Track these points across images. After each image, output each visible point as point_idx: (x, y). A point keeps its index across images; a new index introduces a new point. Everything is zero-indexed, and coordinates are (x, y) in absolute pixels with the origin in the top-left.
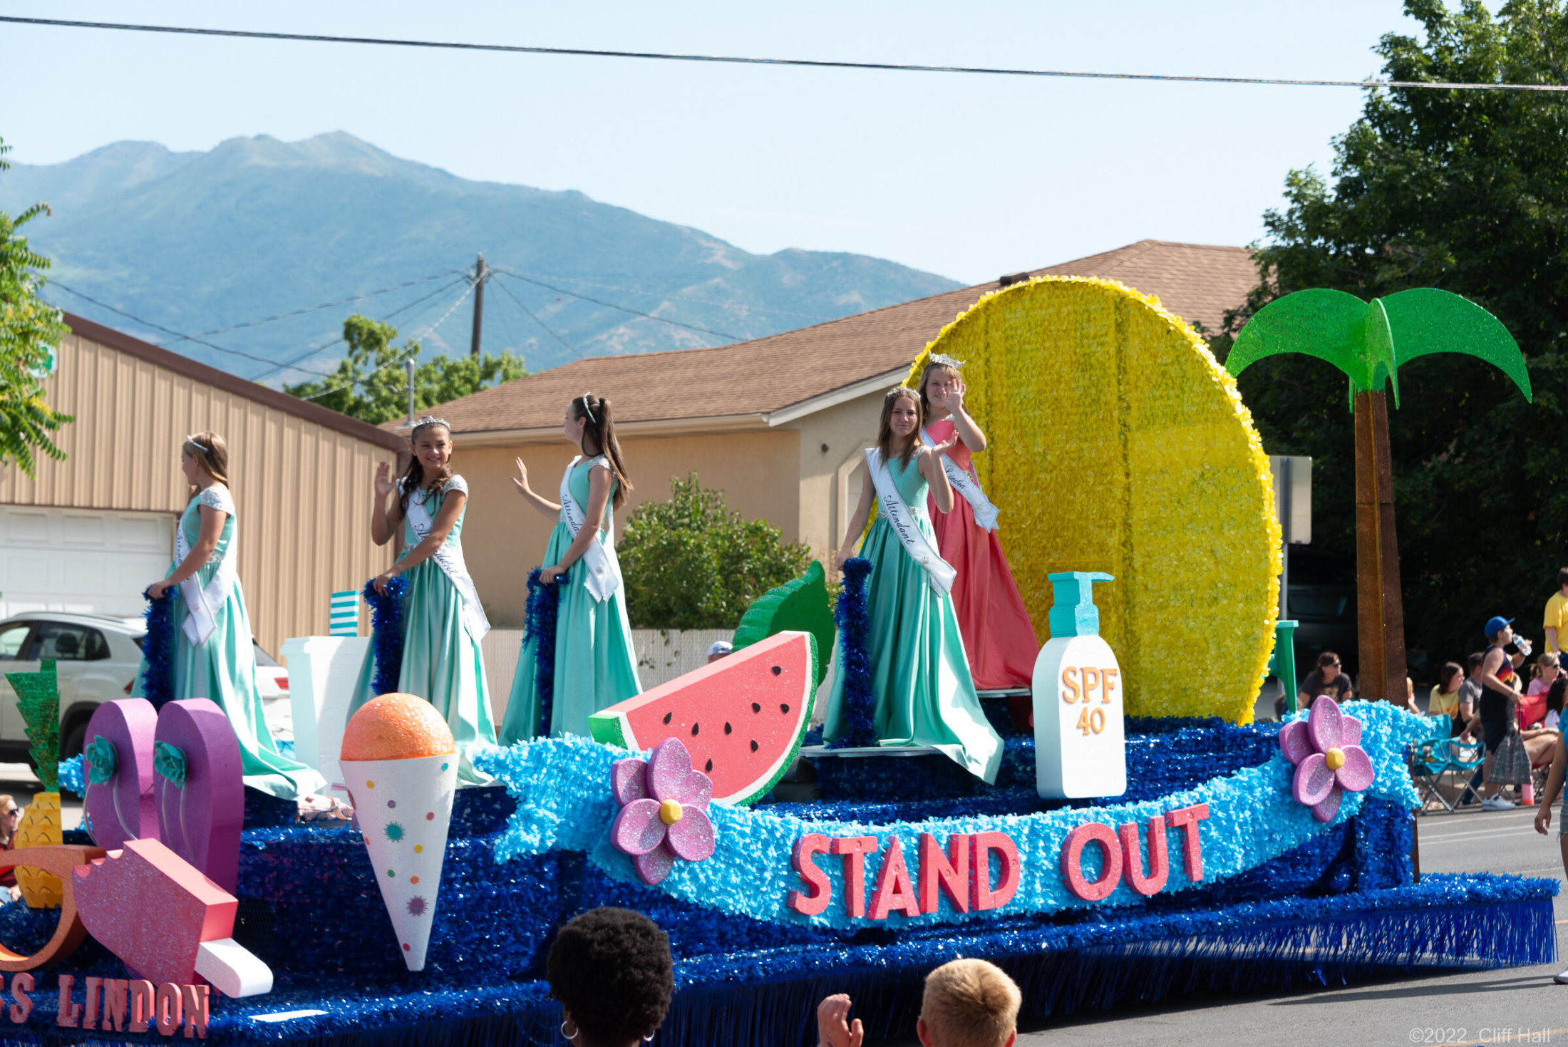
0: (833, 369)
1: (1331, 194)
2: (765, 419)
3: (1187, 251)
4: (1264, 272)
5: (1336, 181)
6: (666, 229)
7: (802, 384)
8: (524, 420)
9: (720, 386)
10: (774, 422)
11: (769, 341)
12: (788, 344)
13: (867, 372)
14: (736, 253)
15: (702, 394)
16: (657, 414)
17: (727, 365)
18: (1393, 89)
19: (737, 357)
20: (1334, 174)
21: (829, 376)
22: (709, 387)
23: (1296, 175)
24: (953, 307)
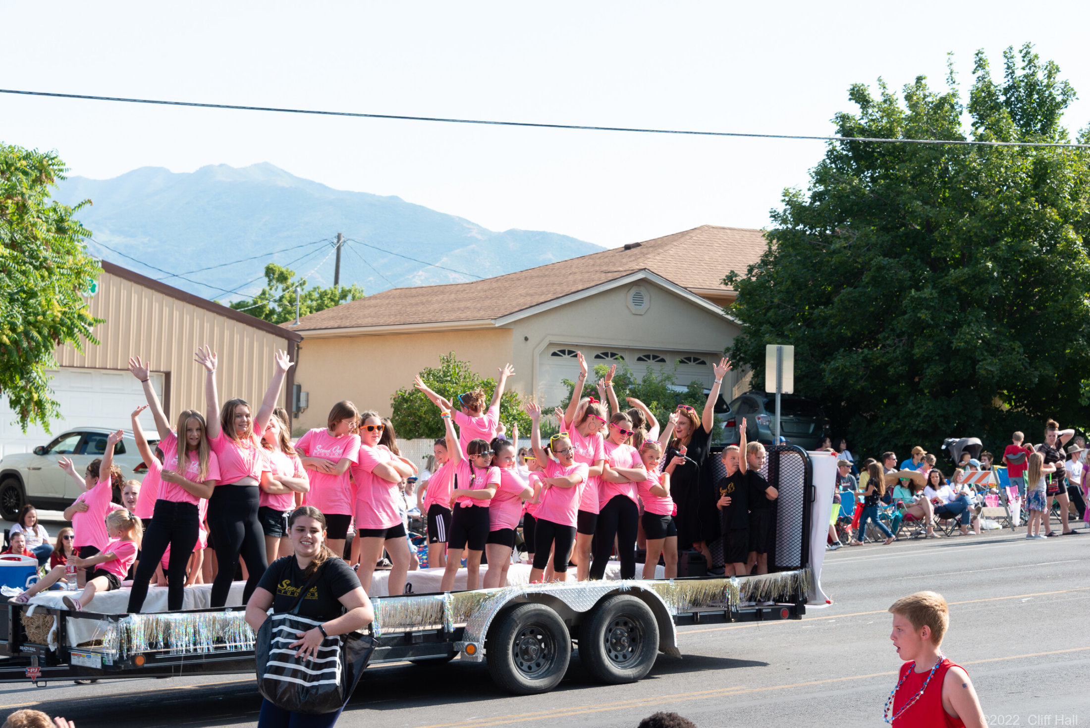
0: (531, 295)
1: (808, 201)
2: (493, 322)
3: (728, 231)
4: (770, 244)
5: (810, 193)
6: (444, 217)
7: (514, 303)
8: (360, 322)
9: (469, 304)
10: (498, 324)
11: (496, 280)
12: (507, 281)
13: (550, 297)
14: (484, 231)
15: (459, 309)
16: (434, 319)
17: (473, 293)
18: (842, 142)
19: (479, 288)
20: (809, 190)
21: (529, 299)
22: (462, 305)
23: (788, 190)
24: (598, 261)
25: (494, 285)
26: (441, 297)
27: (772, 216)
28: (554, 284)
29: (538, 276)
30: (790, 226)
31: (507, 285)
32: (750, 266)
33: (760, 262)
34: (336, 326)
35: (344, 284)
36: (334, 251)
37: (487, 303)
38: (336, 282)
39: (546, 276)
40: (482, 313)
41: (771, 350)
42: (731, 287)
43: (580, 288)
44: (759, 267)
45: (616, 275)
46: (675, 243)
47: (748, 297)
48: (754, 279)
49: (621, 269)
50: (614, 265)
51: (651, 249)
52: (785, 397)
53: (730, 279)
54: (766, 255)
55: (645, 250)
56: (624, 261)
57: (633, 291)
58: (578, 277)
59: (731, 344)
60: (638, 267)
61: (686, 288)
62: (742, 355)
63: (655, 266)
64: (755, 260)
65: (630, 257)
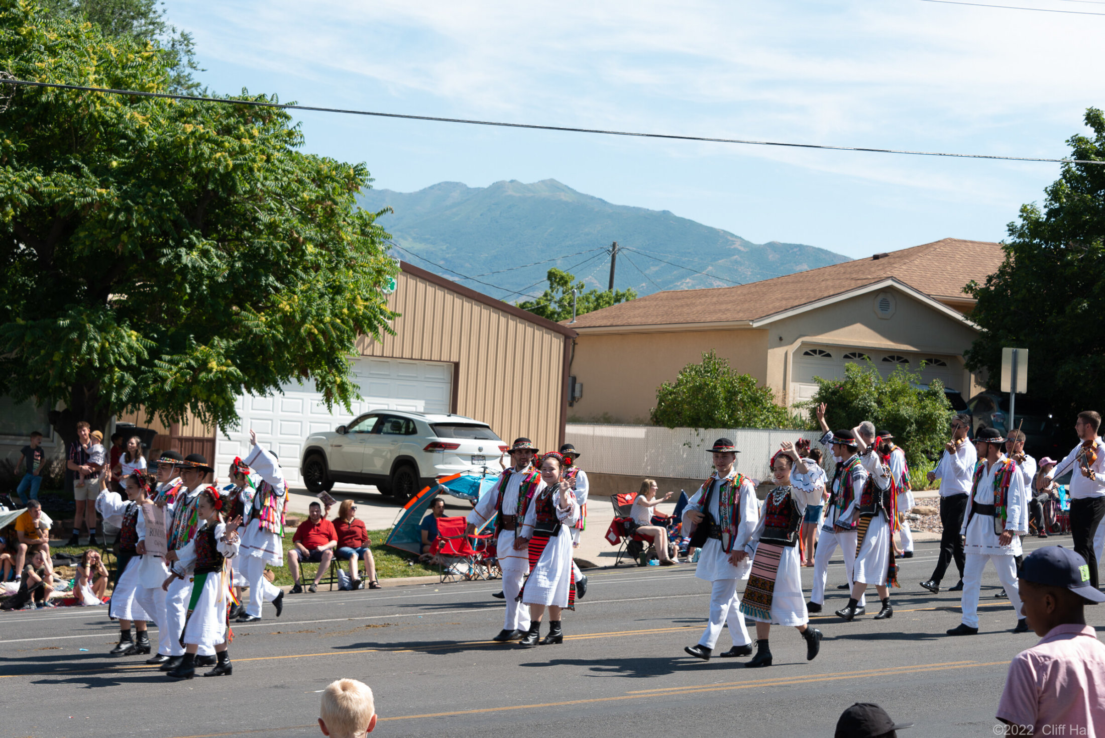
0: (787, 299)
1: (1044, 217)
2: (751, 324)
3: (969, 244)
4: (1008, 256)
5: (1046, 210)
6: (711, 230)
7: (771, 306)
8: (630, 321)
9: (729, 306)
10: (755, 325)
11: (755, 285)
12: (764, 286)
13: (803, 301)
14: (746, 244)
15: (720, 310)
16: (697, 320)
17: (733, 296)
18: (1077, 164)
19: (739, 292)
20: (1045, 207)
21: (784, 302)
22: (723, 307)
23: (1025, 207)
24: (849, 270)
26: (704, 300)
27: (1009, 230)
28: (808, 289)
29: (793, 282)
30: (1027, 240)
31: (764, 290)
32: (989, 276)
33: (998, 272)
34: (609, 324)
35: (618, 288)
36: (609, 258)
37: (746, 306)
38: (611, 286)
39: (799, 282)
40: (741, 315)
41: (1007, 352)
42: (971, 296)
43: (832, 293)
44: (998, 277)
45: (865, 282)
46: (920, 254)
47: (987, 304)
48: (992, 288)
49: (869, 277)
50: (863, 273)
51: (898, 259)
52: (1019, 396)
53: (970, 287)
54: (1004, 267)
55: (892, 260)
56: (873, 269)
57: (881, 297)
58: (830, 283)
60: (885, 275)
61: (929, 295)
63: (901, 275)
64: (993, 270)
65: (878, 266)
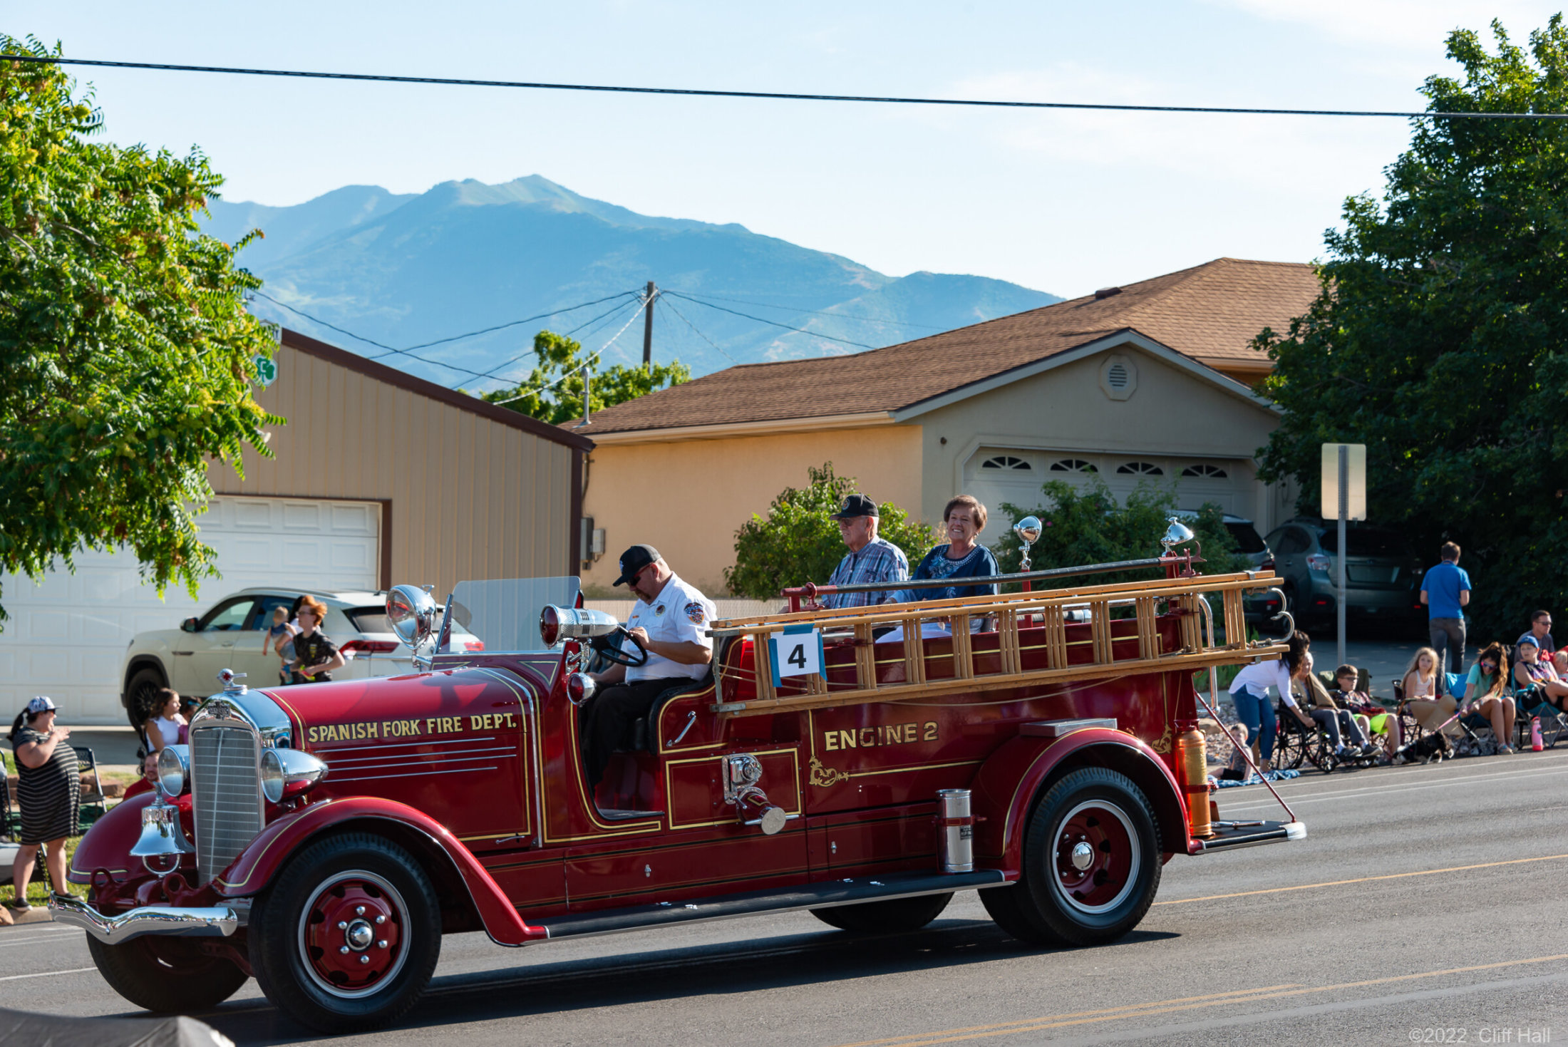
0: (951, 373)
1: (1384, 217)
2: (891, 416)
3: (1258, 267)
4: (1326, 285)
5: (1388, 204)
6: (814, 255)
7: (925, 386)
8: (683, 418)
10: (899, 419)
11: (894, 350)
12: (912, 352)
13: (979, 375)
14: (875, 277)
15: (836, 396)
17: (859, 370)
21: (946, 378)
22: (842, 389)
24: (1055, 318)
25: (892, 358)
26: (809, 378)
27: (1327, 241)
28: (984, 354)
29: (961, 343)
30: (1356, 256)
31: (911, 356)
32: (1294, 319)
33: (1310, 313)
34: (646, 424)
35: (658, 361)
36: (642, 310)
37: (882, 385)
38: (647, 357)
39: (972, 342)
40: (873, 402)
41: (1330, 452)
42: (1263, 354)
43: (1027, 359)
44: (1310, 320)
45: (1085, 339)
46: (1175, 288)
48: (1300, 340)
49: (1091, 329)
50: (1080, 323)
51: (1137, 297)
52: (1352, 526)
53: (1263, 339)
54: (1320, 304)
55: (1127, 299)
56: (1095, 316)
57: (1111, 364)
58: (1023, 342)
59: (1266, 442)
60: (1117, 326)
61: (1193, 358)
62: (1283, 460)
63: (1144, 324)
64: (1302, 310)
65: (1104, 310)
